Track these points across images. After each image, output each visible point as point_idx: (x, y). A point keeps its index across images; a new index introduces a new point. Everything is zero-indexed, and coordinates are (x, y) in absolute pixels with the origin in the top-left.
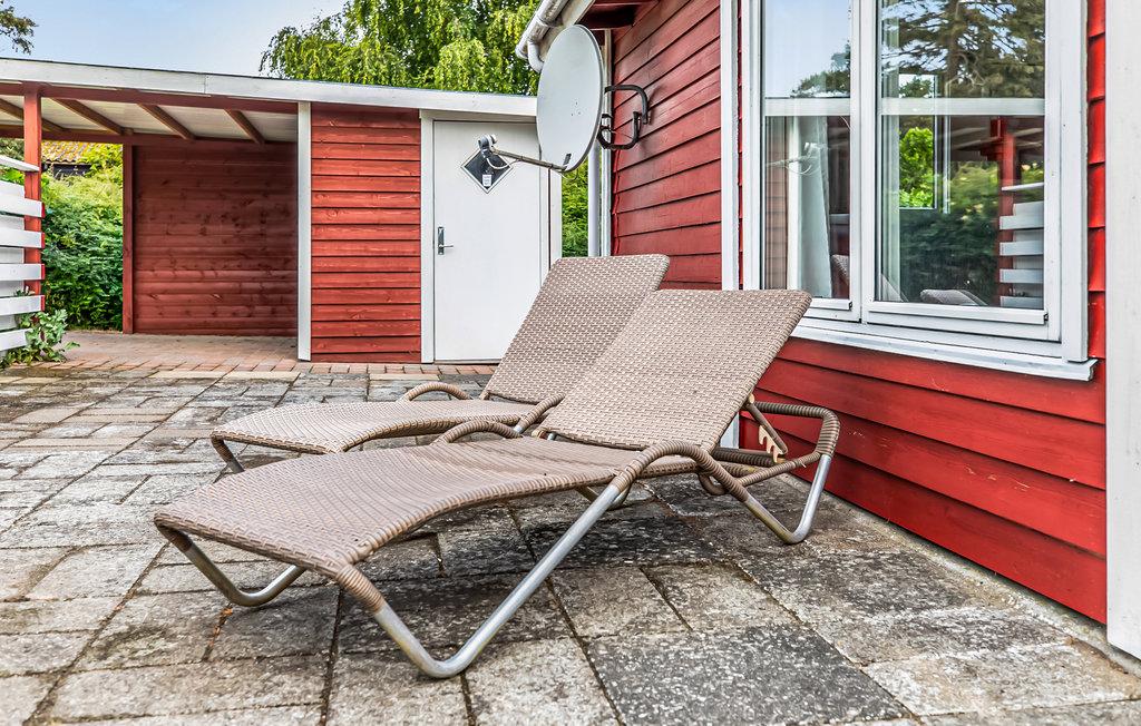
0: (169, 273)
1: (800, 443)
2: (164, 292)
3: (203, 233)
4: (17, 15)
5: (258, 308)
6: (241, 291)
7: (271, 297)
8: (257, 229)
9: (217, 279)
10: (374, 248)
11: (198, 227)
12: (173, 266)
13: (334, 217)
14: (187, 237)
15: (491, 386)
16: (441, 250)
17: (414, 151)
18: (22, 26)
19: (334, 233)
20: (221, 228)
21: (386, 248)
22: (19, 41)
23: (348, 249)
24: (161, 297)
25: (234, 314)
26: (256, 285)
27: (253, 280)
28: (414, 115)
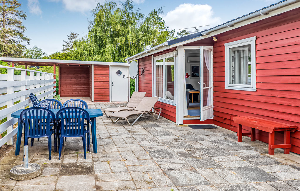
0: (65, 87)
1: (158, 111)
2: (65, 90)
3: (71, 80)
4: (27, 38)
5: (80, 92)
6: (77, 90)
7: (82, 91)
8: (79, 80)
9: (73, 88)
10: (103, 85)
11: (70, 79)
12: (66, 86)
13: (97, 80)
14: (68, 81)
15: (127, 106)
16: (112, 85)
17: (108, 71)
18: (28, 40)
19: (97, 83)
20: (74, 80)
21: (104, 85)
22: (28, 43)
23: (99, 85)
24: (64, 91)
25: (76, 94)
26: (79, 89)
27: (79, 88)
28: (108, 66)
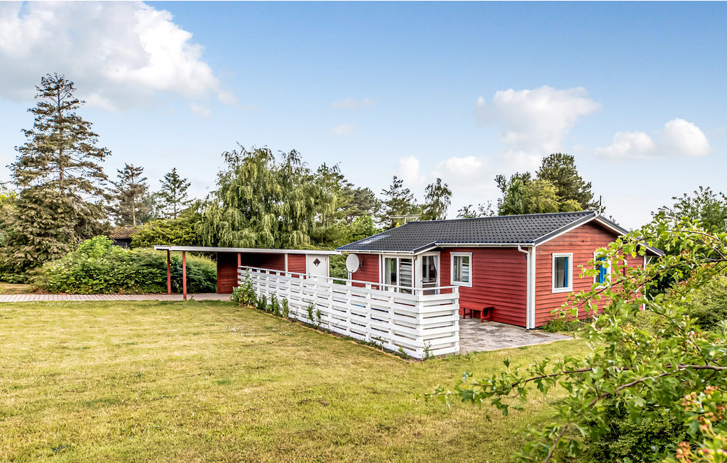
17: (305, 260)
28: (305, 255)
